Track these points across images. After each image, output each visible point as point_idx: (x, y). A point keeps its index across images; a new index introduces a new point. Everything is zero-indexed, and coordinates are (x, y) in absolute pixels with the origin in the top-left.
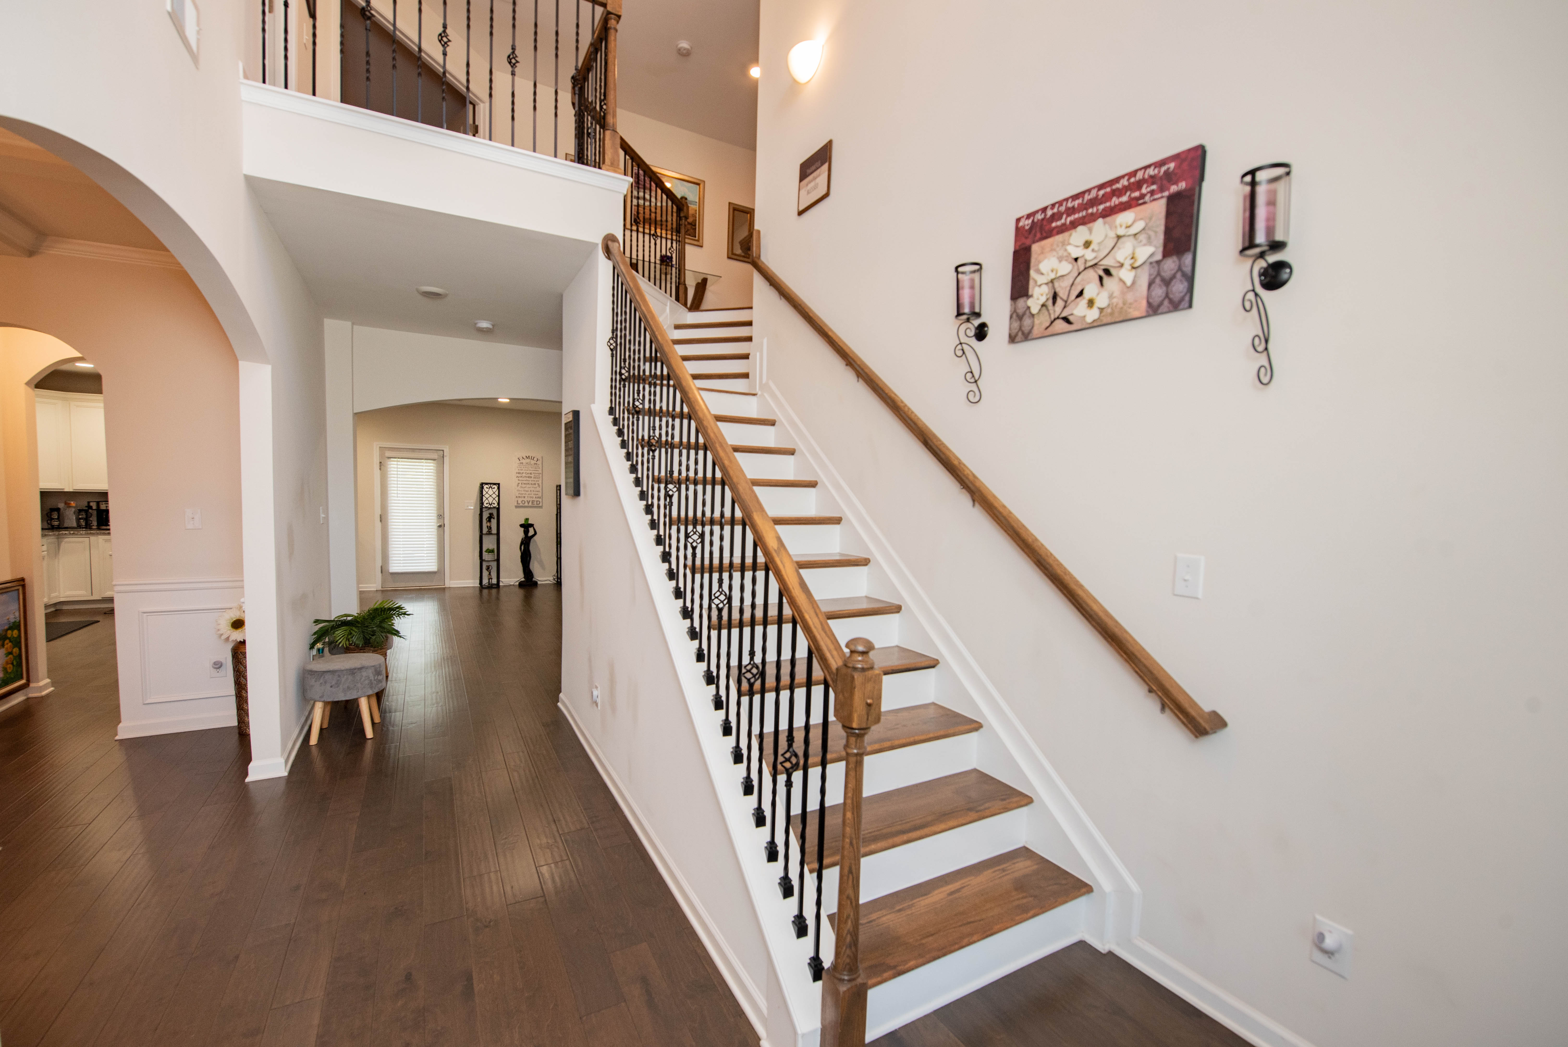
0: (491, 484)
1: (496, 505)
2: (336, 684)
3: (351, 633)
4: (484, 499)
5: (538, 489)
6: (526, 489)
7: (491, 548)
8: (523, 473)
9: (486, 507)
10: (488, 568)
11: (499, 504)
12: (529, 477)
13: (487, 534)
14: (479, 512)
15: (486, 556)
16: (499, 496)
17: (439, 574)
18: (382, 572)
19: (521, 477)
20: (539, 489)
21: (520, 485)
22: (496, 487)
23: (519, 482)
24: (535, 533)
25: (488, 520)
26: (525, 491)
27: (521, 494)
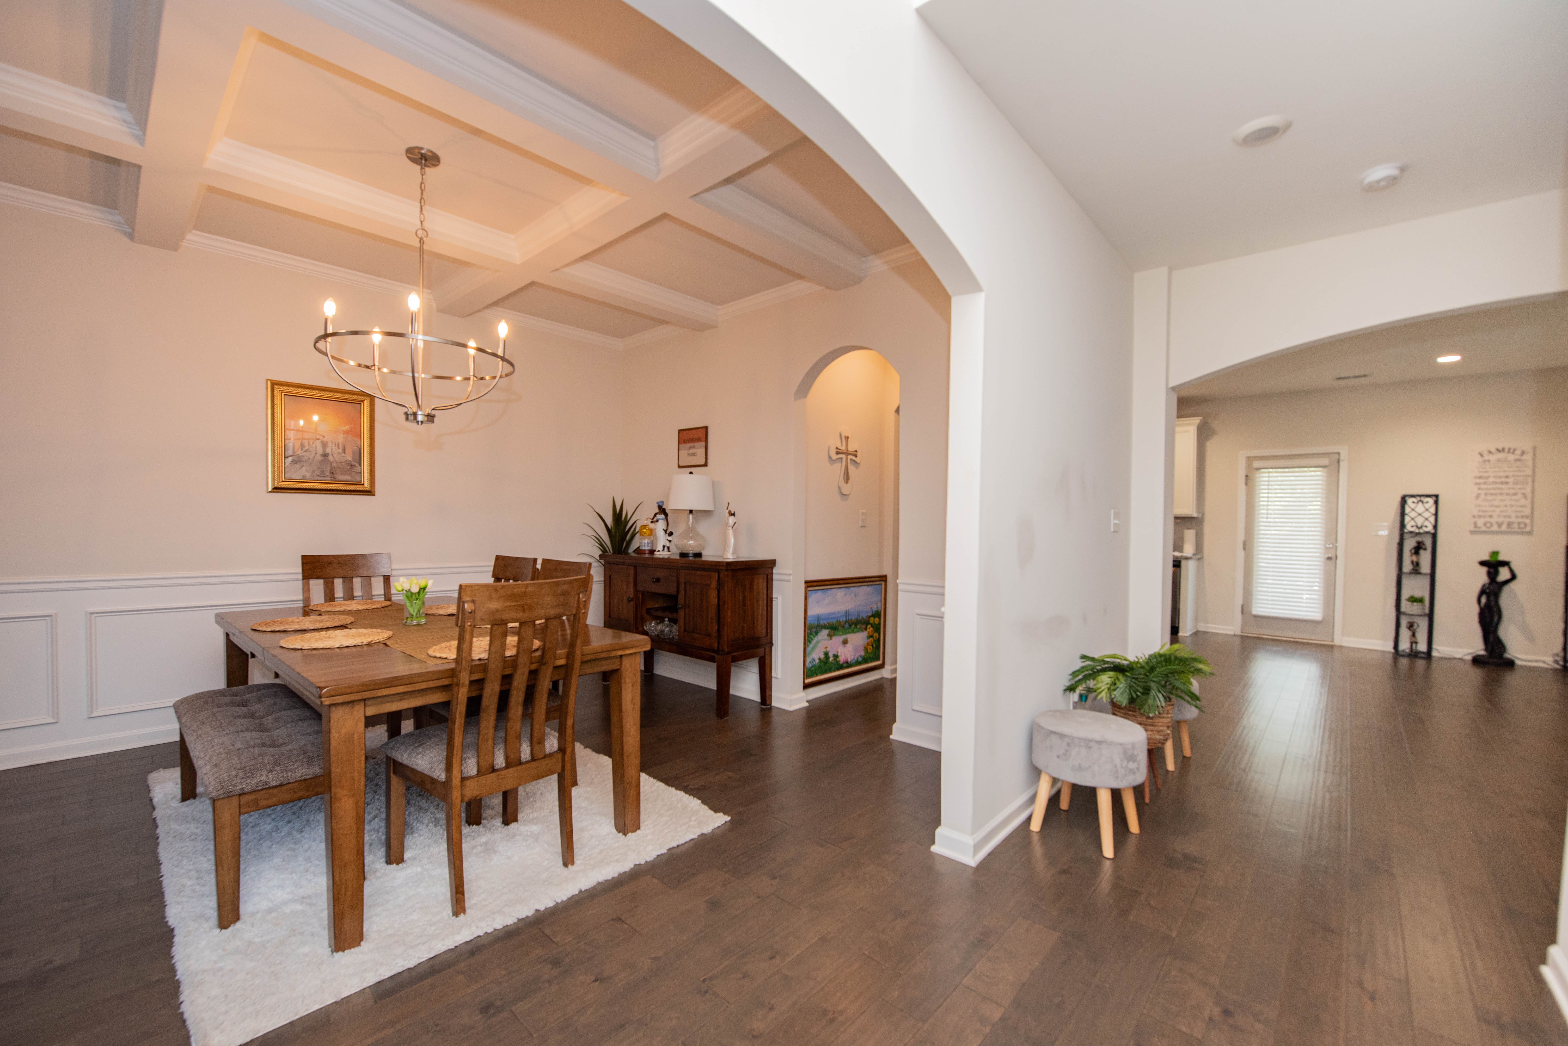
0: (1420, 496)
1: (1430, 529)
2: (1065, 755)
3: (1115, 684)
4: (1407, 519)
5: (1523, 502)
6: (1496, 503)
7: (1417, 594)
8: (1489, 477)
9: (1411, 532)
10: (1411, 626)
11: (1435, 527)
12: (1502, 483)
13: (1411, 573)
14: (1397, 539)
15: (1405, 606)
16: (1436, 515)
17: (1326, 622)
18: (1242, 613)
19: (1485, 483)
20: (1528, 503)
21: (1482, 497)
22: (1431, 501)
23: (1481, 492)
24: (1514, 577)
25: (1413, 551)
26: (1492, 506)
27: (1484, 511)
